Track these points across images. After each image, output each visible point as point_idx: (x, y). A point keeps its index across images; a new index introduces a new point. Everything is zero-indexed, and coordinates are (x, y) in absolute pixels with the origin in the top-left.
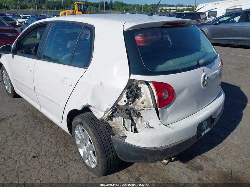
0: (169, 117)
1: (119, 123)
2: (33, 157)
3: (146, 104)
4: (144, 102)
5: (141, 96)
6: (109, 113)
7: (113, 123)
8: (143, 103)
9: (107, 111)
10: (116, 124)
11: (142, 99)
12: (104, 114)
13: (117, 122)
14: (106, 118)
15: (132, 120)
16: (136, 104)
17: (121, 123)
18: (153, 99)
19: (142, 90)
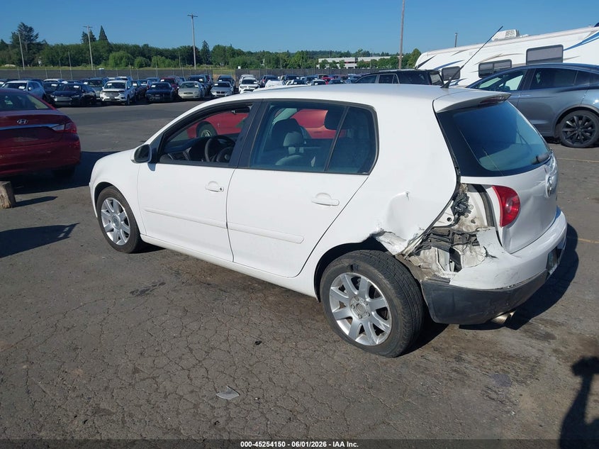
0: (511, 243)
1: (431, 258)
2: (256, 342)
3: (478, 223)
4: (476, 221)
5: (470, 212)
6: (418, 242)
7: (421, 259)
8: (473, 221)
9: (414, 239)
10: (425, 260)
11: (471, 216)
12: (409, 244)
13: (426, 258)
14: (411, 251)
15: (452, 252)
16: (463, 224)
17: (434, 259)
18: (488, 214)
19: (471, 202)
